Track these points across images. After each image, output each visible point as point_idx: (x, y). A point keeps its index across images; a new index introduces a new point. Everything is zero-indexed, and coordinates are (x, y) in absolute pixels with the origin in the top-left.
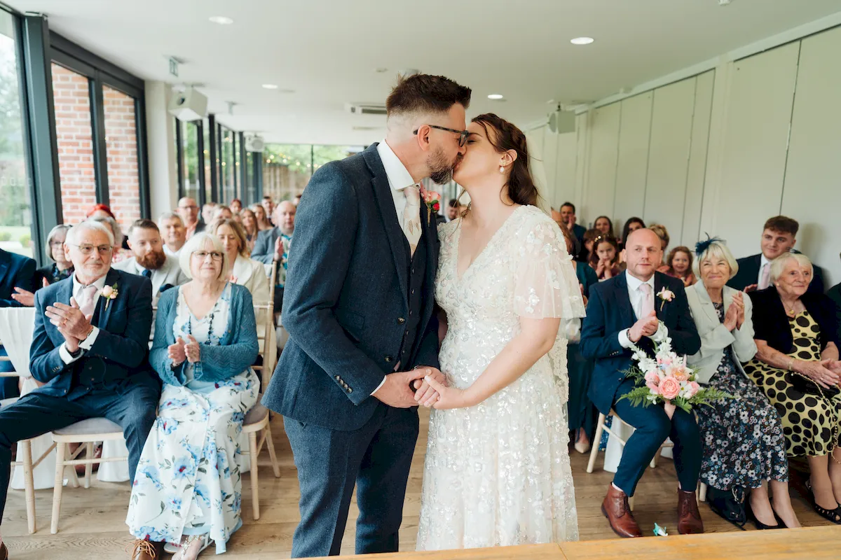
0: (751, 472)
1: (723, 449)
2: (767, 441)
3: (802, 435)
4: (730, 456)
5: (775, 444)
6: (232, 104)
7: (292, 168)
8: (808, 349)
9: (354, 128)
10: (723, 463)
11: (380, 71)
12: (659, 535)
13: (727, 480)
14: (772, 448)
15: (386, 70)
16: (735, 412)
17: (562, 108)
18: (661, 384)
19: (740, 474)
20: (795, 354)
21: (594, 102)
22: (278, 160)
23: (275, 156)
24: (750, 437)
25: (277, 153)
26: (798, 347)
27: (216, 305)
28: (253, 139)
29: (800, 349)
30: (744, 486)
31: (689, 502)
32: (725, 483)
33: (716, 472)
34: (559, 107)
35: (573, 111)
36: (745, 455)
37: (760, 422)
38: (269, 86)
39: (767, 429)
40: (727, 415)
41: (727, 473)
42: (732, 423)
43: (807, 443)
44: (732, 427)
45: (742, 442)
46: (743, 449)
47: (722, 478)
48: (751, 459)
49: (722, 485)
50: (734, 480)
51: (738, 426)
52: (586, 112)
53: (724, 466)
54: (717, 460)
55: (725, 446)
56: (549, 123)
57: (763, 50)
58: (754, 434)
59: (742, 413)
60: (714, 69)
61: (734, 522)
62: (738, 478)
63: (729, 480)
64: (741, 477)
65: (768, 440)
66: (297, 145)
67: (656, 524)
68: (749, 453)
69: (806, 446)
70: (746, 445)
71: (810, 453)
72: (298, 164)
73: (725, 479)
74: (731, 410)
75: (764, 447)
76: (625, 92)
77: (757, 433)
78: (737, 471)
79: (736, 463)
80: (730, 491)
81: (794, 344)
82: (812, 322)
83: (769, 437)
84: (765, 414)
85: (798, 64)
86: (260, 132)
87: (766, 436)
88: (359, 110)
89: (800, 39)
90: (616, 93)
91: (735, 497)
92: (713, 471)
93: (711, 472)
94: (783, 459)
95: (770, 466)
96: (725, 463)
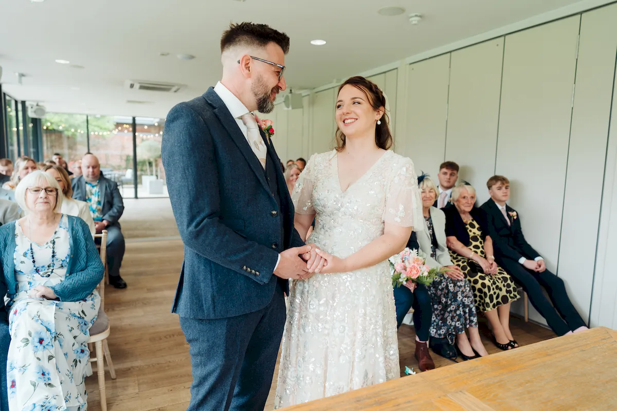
0: (457, 323)
1: (439, 311)
2: (465, 302)
3: (478, 299)
4: (443, 315)
5: (470, 303)
6: (22, 75)
7: (66, 133)
8: (478, 243)
9: (129, 102)
10: (439, 320)
11: (163, 55)
12: (409, 374)
13: (443, 331)
14: (468, 306)
15: (168, 54)
16: (445, 285)
17: (293, 91)
18: (408, 270)
19: (451, 325)
20: (471, 247)
21: (314, 88)
22: (55, 127)
23: (52, 123)
24: (456, 300)
25: (53, 121)
26: (473, 242)
27: (55, 233)
28: (35, 108)
29: (474, 243)
30: (454, 333)
31: (424, 348)
32: (442, 333)
33: (435, 327)
34: (291, 91)
35: (301, 94)
36: (453, 312)
37: (461, 290)
38: (62, 62)
39: (465, 294)
40: (440, 287)
41: (443, 326)
42: (443, 293)
43: (481, 304)
44: (444, 295)
45: (451, 304)
46: (452, 309)
47: (440, 330)
48: (457, 315)
49: (440, 335)
50: (448, 330)
51: (448, 294)
52: (308, 95)
53: (440, 322)
54: (435, 319)
55: (440, 309)
56: (284, 102)
57: (428, 57)
58: (458, 298)
59: (450, 285)
60: (397, 68)
61: (450, 358)
62: (450, 328)
63: (444, 331)
64: (452, 327)
65: (467, 301)
66: (71, 115)
67: (406, 367)
68: (455, 311)
69: (480, 306)
70: (453, 306)
71: (483, 309)
72: (73, 130)
73: (442, 330)
74: (443, 284)
75: (465, 306)
76: (337, 82)
77: (460, 297)
78: (449, 324)
79: (448, 319)
80: (445, 337)
81: (470, 240)
82: (477, 226)
83: (466, 299)
84: (463, 284)
85: (450, 67)
86: (43, 102)
87: (465, 299)
88: (137, 86)
89: (450, 52)
90: (331, 83)
91: (450, 341)
92: (433, 326)
93: (432, 327)
94: (475, 312)
95: (468, 318)
96: (441, 320)
